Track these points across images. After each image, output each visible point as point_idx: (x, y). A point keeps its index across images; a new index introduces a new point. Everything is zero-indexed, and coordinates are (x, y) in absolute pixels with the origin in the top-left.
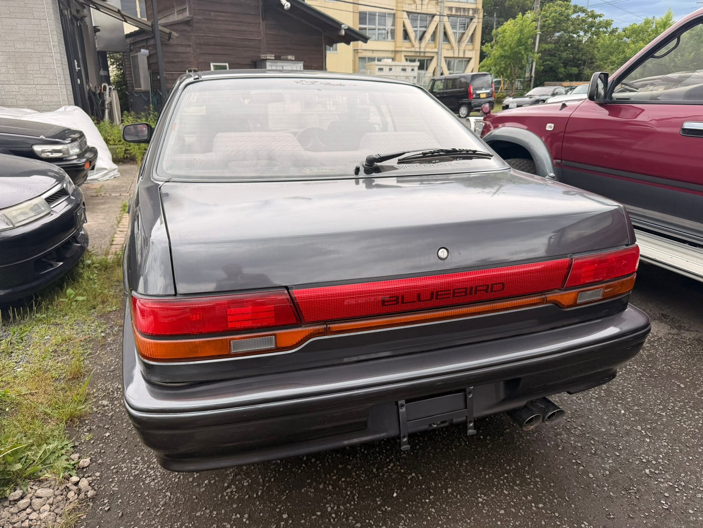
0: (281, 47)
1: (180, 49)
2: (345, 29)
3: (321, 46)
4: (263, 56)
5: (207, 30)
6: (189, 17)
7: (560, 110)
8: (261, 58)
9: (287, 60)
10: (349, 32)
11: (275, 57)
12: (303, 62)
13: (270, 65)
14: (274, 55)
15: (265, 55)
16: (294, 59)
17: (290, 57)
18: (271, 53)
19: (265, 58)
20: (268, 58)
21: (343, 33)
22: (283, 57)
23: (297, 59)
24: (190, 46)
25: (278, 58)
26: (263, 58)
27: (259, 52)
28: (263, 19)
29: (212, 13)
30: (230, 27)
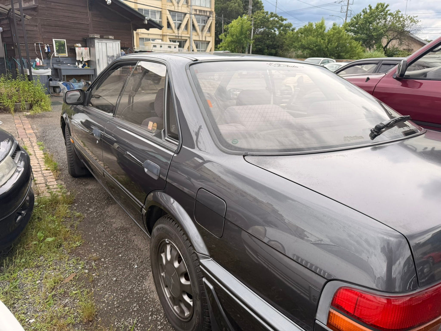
0: (103, 30)
1: (29, 28)
2: (147, 20)
3: (130, 30)
4: (91, 36)
5: (48, 15)
6: (34, 5)
7: (366, 82)
8: (90, 36)
9: (109, 39)
10: (150, 22)
11: (100, 36)
12: (120, 41)
13: (97, 42)
14: (99, 35)
15: (93, 35)
16: (113, 38)
17: (110, 37)
18: (97, 33)
19: (93, 37)
20: (95, 37)
21: (146, 22)
22: (105, 37)
23: (116, 39)
24: (36, 26)
25: (102, 37)
26: (92, 37)
27: (88, 32)
28: (90, 10)
29: (53, 4)
30: (66, 14)
